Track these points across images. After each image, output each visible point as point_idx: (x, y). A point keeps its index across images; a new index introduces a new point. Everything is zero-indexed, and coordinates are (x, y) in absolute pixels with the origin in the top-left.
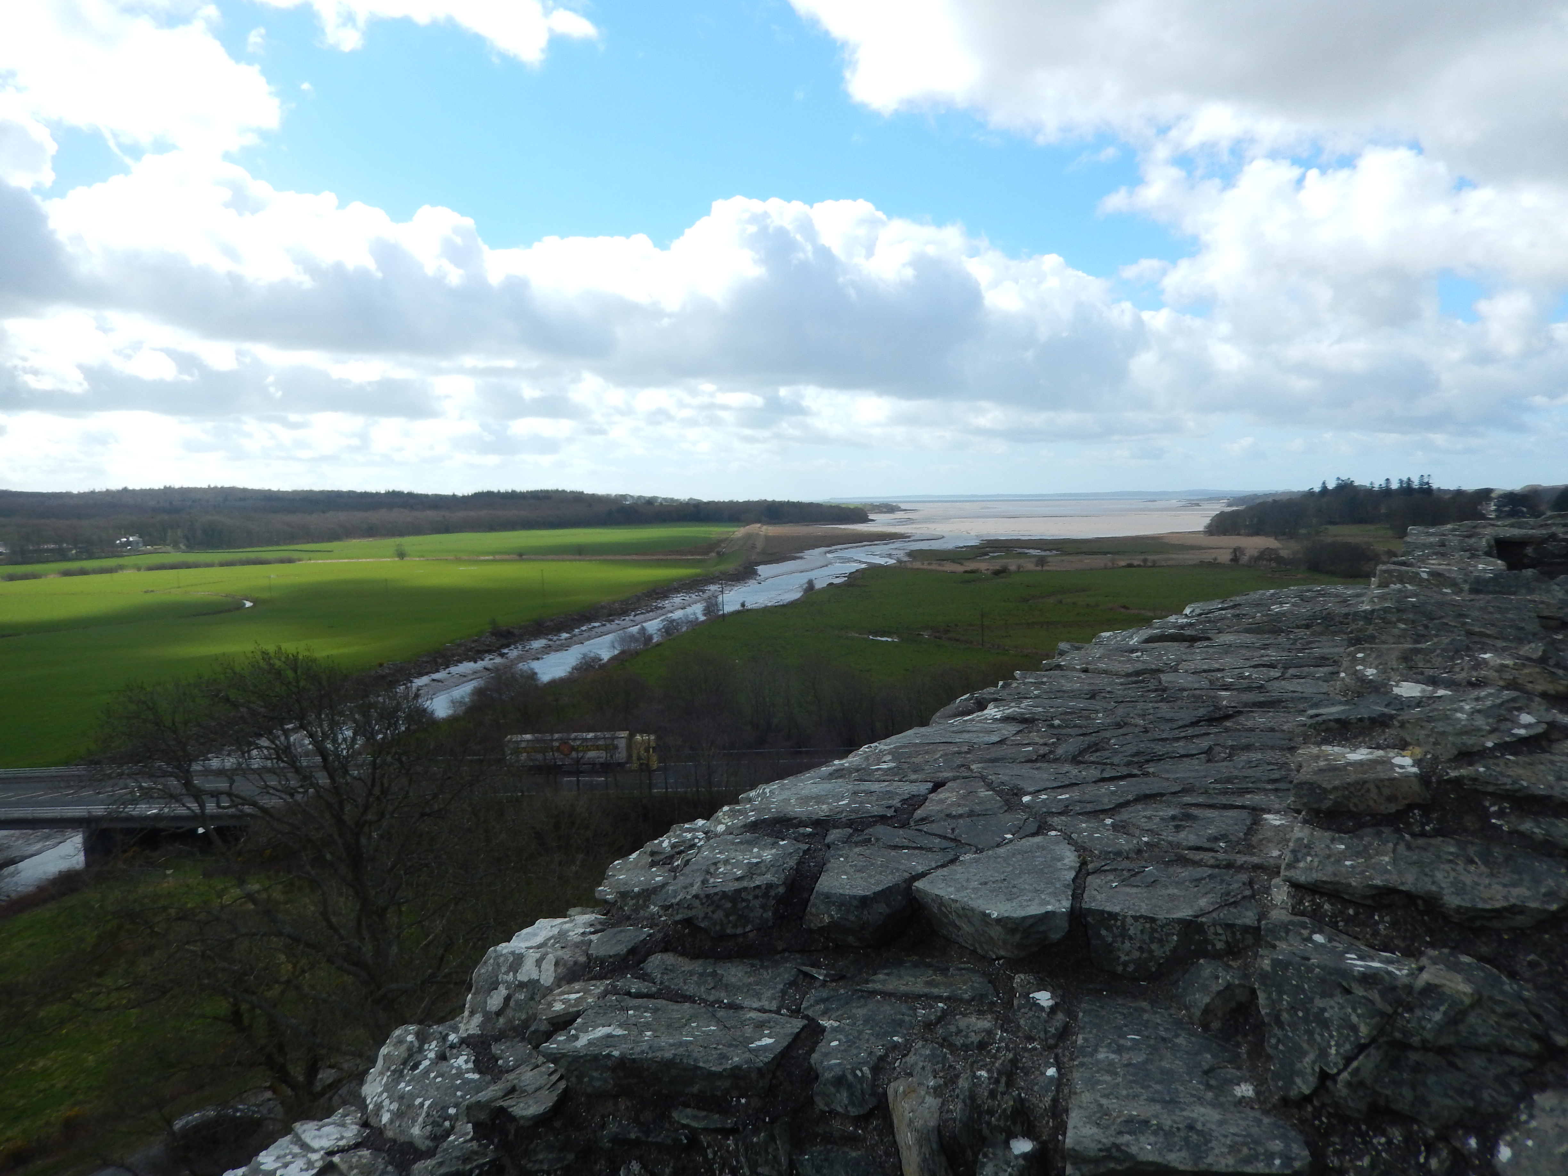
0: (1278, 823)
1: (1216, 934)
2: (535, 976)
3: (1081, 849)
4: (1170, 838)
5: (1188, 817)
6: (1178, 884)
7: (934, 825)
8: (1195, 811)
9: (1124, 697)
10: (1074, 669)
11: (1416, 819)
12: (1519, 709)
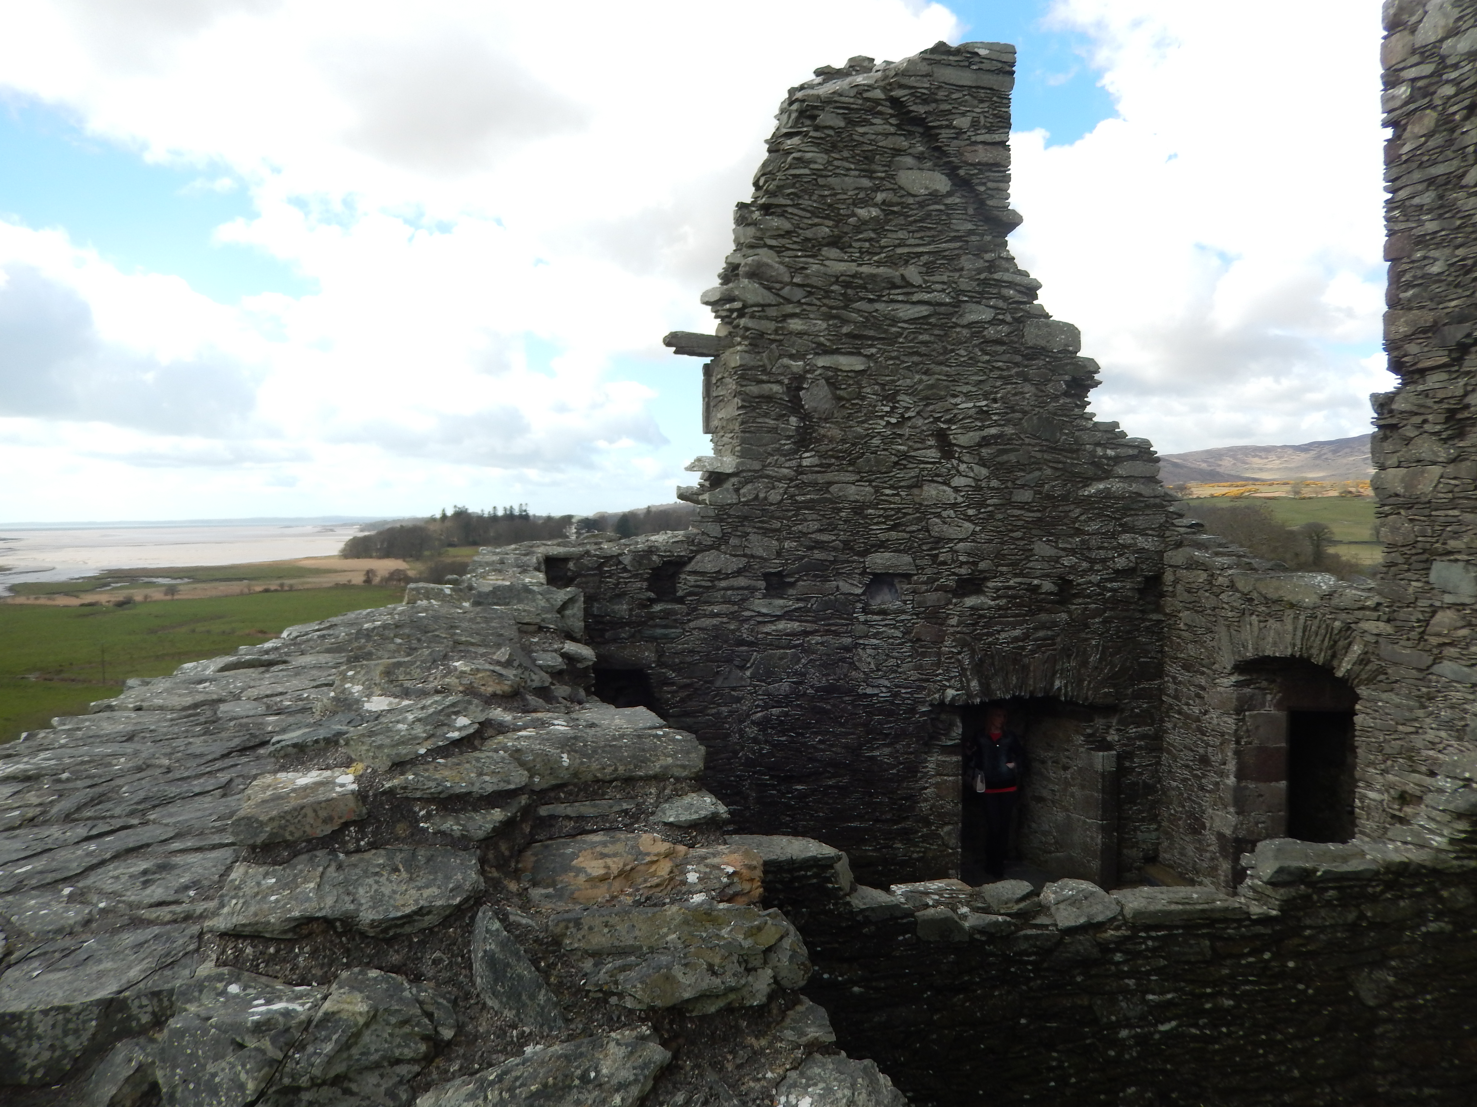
1: (141, 1007)
4: (133, 898)
6: (117, 954)
8: (178, 859)
9: (165, 735)
10: (126, 709)
11: (352, 837)
12: (457, 713)
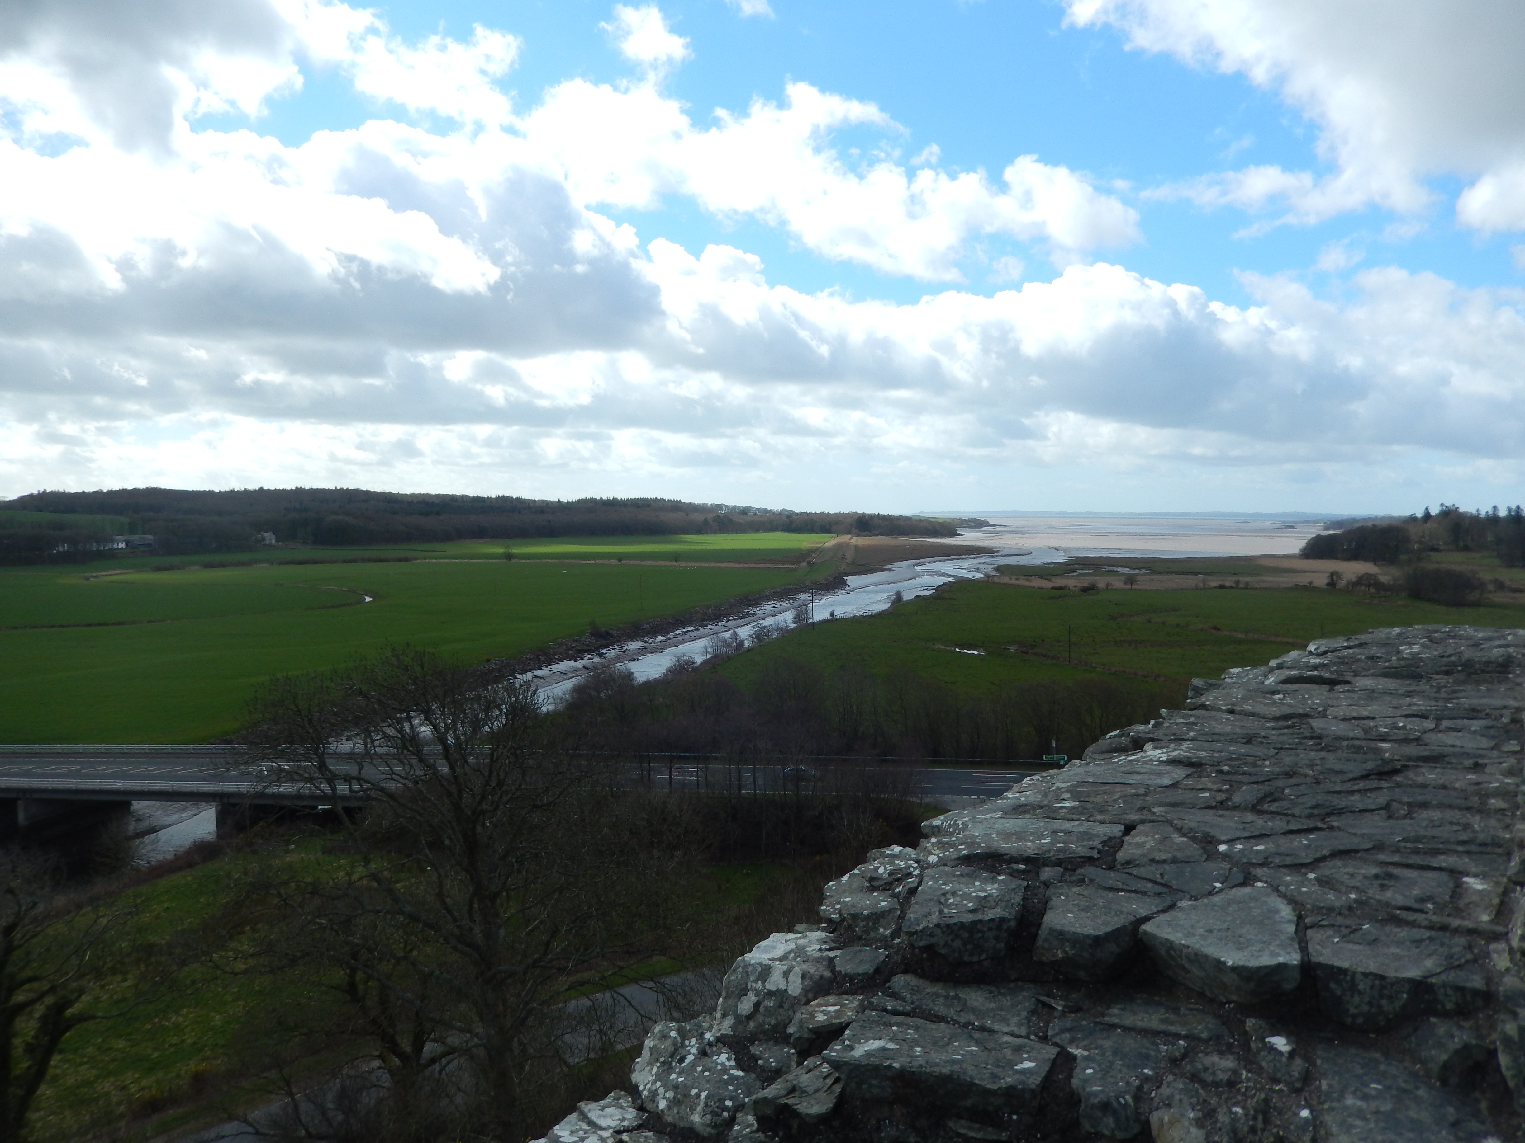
0: (1480, 887)
1: (1446, 995)
2: (782, 986)
3: (1292, 901)
4: (1378, 897)
5: (1390, 876)
6: (1400, 943)
7: (1142, 870)
8: (1394, 871)
9: (1282, 743)
10: (1221, 710)
